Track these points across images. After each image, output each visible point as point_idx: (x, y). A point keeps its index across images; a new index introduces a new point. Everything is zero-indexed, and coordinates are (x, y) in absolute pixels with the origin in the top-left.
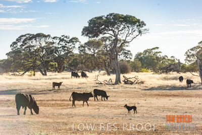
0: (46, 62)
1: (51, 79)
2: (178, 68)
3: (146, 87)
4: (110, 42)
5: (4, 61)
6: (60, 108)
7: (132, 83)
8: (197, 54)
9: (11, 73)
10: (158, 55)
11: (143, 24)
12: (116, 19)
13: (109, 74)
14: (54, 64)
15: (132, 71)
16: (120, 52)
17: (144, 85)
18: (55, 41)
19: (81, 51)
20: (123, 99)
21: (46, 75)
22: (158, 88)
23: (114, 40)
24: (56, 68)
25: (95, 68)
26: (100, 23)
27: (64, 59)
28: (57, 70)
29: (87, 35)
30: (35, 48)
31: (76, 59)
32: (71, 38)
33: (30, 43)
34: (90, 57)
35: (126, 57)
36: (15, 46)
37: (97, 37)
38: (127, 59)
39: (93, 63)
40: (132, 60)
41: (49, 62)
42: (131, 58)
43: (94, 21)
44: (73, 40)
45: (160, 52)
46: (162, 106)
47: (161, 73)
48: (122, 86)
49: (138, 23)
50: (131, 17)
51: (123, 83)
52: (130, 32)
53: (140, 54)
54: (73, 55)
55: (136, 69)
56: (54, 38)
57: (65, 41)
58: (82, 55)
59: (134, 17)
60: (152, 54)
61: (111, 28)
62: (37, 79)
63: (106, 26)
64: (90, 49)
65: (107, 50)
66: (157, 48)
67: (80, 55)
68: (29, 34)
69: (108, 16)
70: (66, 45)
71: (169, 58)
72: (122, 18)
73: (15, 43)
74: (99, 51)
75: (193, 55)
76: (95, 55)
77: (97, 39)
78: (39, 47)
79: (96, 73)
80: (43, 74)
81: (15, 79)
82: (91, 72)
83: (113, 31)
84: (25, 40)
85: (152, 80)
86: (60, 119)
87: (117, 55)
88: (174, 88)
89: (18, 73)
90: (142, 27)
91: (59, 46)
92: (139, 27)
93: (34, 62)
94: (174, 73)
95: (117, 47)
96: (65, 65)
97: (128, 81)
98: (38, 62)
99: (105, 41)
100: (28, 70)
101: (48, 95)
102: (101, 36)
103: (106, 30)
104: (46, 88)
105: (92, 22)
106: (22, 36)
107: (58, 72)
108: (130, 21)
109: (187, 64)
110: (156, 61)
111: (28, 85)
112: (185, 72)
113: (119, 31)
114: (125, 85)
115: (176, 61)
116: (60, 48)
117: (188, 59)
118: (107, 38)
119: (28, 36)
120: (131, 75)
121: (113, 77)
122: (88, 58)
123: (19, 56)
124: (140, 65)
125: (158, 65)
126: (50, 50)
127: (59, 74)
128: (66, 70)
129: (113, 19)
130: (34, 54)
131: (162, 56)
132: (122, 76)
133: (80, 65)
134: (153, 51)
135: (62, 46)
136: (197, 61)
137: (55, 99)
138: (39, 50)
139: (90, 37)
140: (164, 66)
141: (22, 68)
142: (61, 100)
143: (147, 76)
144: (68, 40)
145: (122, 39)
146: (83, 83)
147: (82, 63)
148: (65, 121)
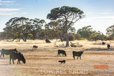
0: (26, 33)
1: (29, 44)
2: (102, 38)
3: (83, 49)
4: (63, 23)
5: (2, 33)
6: (34, 60)
7: (75, 46)
8: (113, 30)
9: (6, 40)
10: (91, 30)
11: (82, 12)
12: (67, 10)
13: (62, 41)
14: (30, 35)
15: (75, 40)
16: (68, 28)
17: (82, 47)
18: (31, 22)
19: (46, 27)
20: (70, 56)
21: (26, 41)
22: (90, 49)
23: (65, 21)
24: (32, 37)
25: (54, 37)
26: (57, 11)
27: (36, 32)
28: (32, 39)
29: (50, 19)
30: (20, 26)
31: (43, 32)
32: (40, 20)
33: (17, 23)
34: (51, 31)
35: (72, 31)
36: (8, 24)
37: (55, 19)
38: (73, 33)
39: (53, 34)
40: (76, 33)
41: (27, 34)
42: (75, 32)
43: (54, 10)
44: (42, 21)
45: (92, 29)
46: (93, 59)
47: (92, 41)
48: (69, 48)
49: (79, 12)
50: (75, 8)
51: (70, 46)
52: (75, 17)
53: (80, 30)
54: (42, 30)
55: (77, 38)
56: (31, 20)
57: (37, 22)
58: (47, 30)
59: (77, 8)
60: (87, 30)
61: (63, 15)
62: (21, 44)
63: (61, 13)
64: (51, 27)
65: (61, 27)
66: (90, 26)
67: (46, 30)
68: (16, 18)
69: (62, 7)
70: (38, 24)
71: (97, 32)
72: (70, 9)
73: (8, 23)
74: (57, 28)
75: (111, 31)
76: (54, 30)
77: (56, 21)
78: (22, 25)
79: (55, 40)
80: (24, 41)
81: (8, 43)
82: (52, 40)
83: (65, 17)
84: (14, 21)
85: (87, 45)
86: (34, 66)
87: (67, 30)
88: (100, 49)
89: (9, 40)
90: (82, 14)
91: (34, 25)
92: (80, 14)
93: (19, 34)
94: (100, 41)
95: (67, 25)
96: (37, 36)
97: (73, 45)
98: (22, 34)
99: (60, 22)
100: (15, 38)
101: (27, 53)
102: (58, 19)
103: (61, 16)
104: (26, 49)
105: (53, 11)
106: (12, 19)
107: (33, 40)
108: (75, 11)
109: (107, 36)
110: (89, 34)
111: (16, 47)
112: (106, 40)
113: (68, 16)
114: (71, 47)
115: (101, 34)
116: (34, 26)
117: (108, 33)
118: (61, 20)
119: (16, 19)
120: (75, 42)
121: (65, 43)
122: (50, 32)
123: (10, 30)
124: (80, 36)
125: (91, 36)
126: (29, 27)
127: (34, 41)
128: (37, 39)
129: (65, 9)
130: (19, 29)
131: (93, 31)
132: (69, 42)
133: (46, 36)
134: (88, 28)
135: (35, 25)
136: (113, 34)
137: (31, 55)
138: (22, 27)
139: (51, 20)
140: (94, 37)
141: (12, 37)
142: (34, 56)
143: (84, 42)
144: (39, 21)
145: (70, 21)
146: (47, 46)
147: (47, 35)
148: (37, 68)
